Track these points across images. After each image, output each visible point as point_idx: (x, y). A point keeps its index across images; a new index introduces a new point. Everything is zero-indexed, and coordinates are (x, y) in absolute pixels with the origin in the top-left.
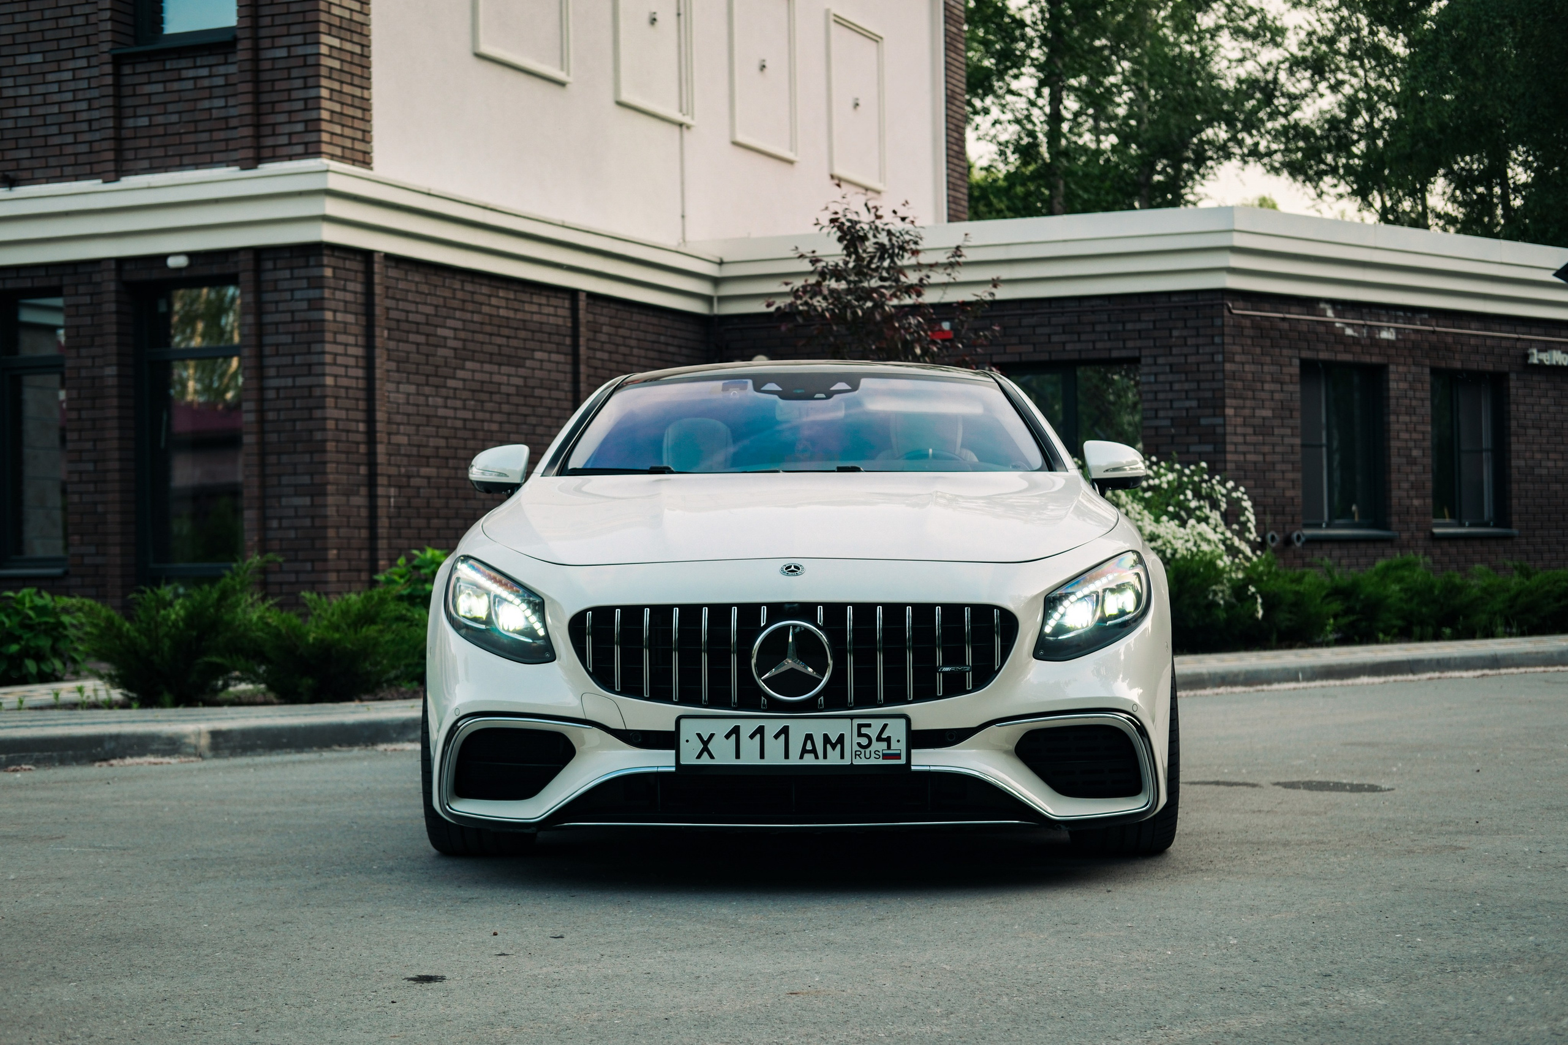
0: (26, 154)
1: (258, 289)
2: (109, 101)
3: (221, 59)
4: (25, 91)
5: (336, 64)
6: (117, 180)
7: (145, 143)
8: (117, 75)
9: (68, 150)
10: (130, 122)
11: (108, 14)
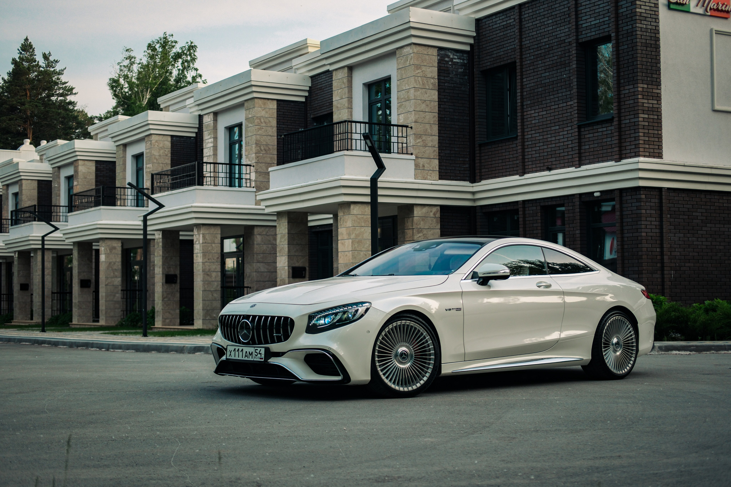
0: (554, 159)
1: (621, 203)
2: (577, 141)
3: (610, 125)
4: (554, 139)
5: (647, 124)
6: (580, 167)
7: (588, 154)
8: (579, 132)
9: (566, 158)
10: (583, 147)
11: (576, 112)
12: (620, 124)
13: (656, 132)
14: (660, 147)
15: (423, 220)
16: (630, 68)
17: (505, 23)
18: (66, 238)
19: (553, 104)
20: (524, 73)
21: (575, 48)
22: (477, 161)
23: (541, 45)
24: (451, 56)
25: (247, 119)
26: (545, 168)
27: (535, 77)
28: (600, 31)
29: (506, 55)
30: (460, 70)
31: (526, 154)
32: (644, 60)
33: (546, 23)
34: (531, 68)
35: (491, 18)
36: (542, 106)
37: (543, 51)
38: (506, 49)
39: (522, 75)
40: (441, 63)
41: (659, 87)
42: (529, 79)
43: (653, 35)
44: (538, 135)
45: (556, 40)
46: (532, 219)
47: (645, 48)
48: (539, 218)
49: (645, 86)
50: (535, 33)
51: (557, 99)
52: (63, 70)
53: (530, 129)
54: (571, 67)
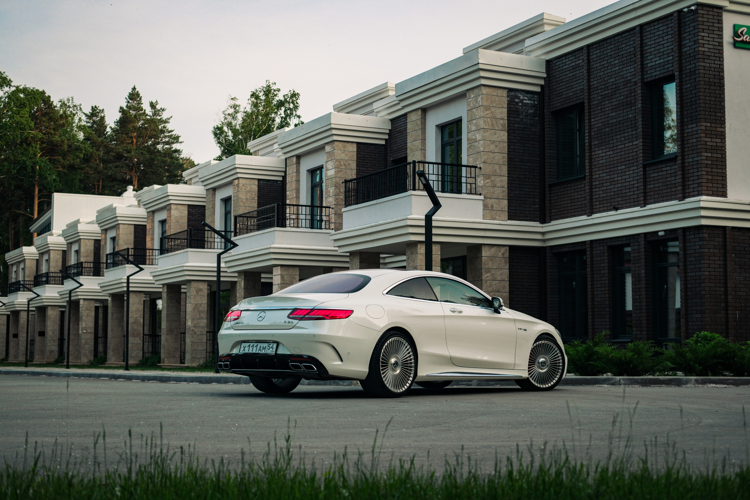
0: (620, 199)
1: (684, 242)
2: (642, 180)
3: (673, 163)
4: (620, 178)
5: (710, 162)
6: (645, 206)
7: (652, 193)
8: (644, 171)
9: (632, 197)
10: (648, 187)
11: (641, 151)
12: (683, 163)
13: (720, 171)
14: (724, 186)
15: (491, 260)
16: (693, 107)
17: (574, 64)
18: (156, 281)
19: (619, 143)
20: (592, 113)
21: (640, 88)
22: (547, 202)
23: (608, 85)
24: (522, 98)
25: (327, 162)
26: (612, 207)
27: (603, 117)
28: (664, 71)
29: (575, 96)
30: (530, 111)
31: (594, 194)
32: (707, 98)
33: (612, 63)
34: (599, 108)
35: (561, 59)
36: (609, 146)
37: (610, 91)
38: (575, 89)
39: (590, 115)
40: (511, 103)
41: (723, 126)
42: (597, 119)
43: (717, 73)
44: (605, 175)
45: (623, 80)
46: (599, 259)
47: (708, 87)
48: (606, 258)
49: (709, 125)
50: (603, 73)
51: (623, 139)
52: (169, 119)
53: (597, 169)
54: (637, 107)
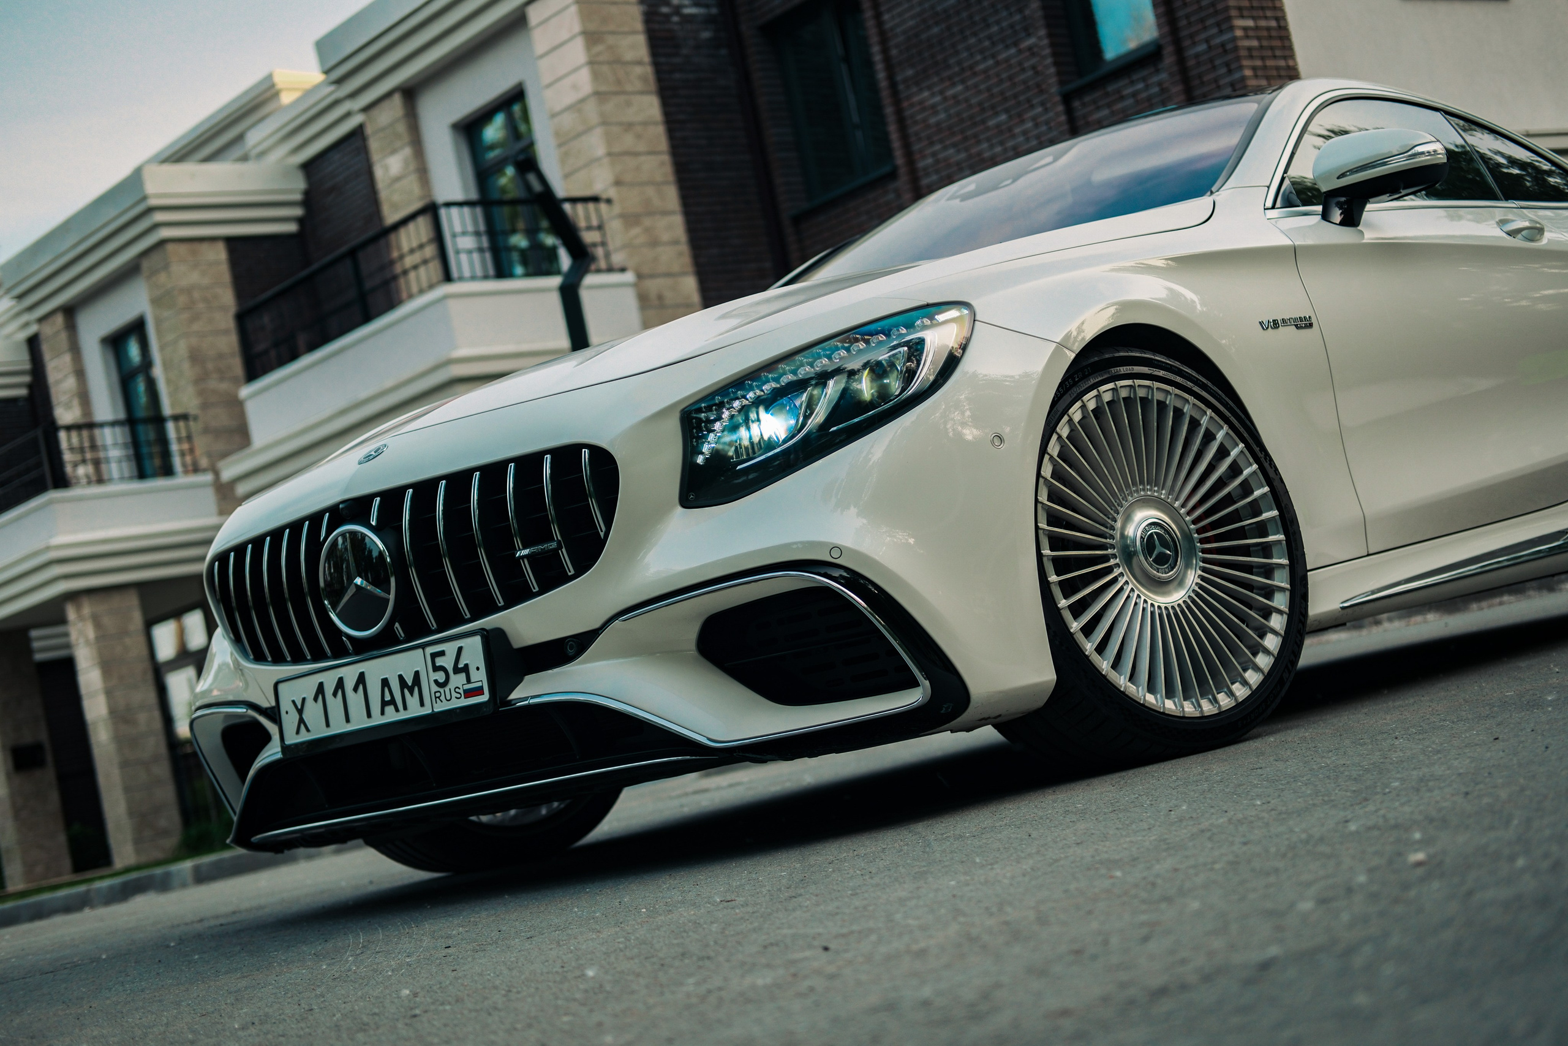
5: (1255, 43)
8: (1069, 111)
11: (1050, 60)
12: (1181, 60)
13: (1282, 63)
19: (979, 57)
25: (156, 302)
36: (950, 72)
39: (876, 6)
40: (653, 20)
42: (899, 10)
51: (987, 43)
53: (927, 142)
